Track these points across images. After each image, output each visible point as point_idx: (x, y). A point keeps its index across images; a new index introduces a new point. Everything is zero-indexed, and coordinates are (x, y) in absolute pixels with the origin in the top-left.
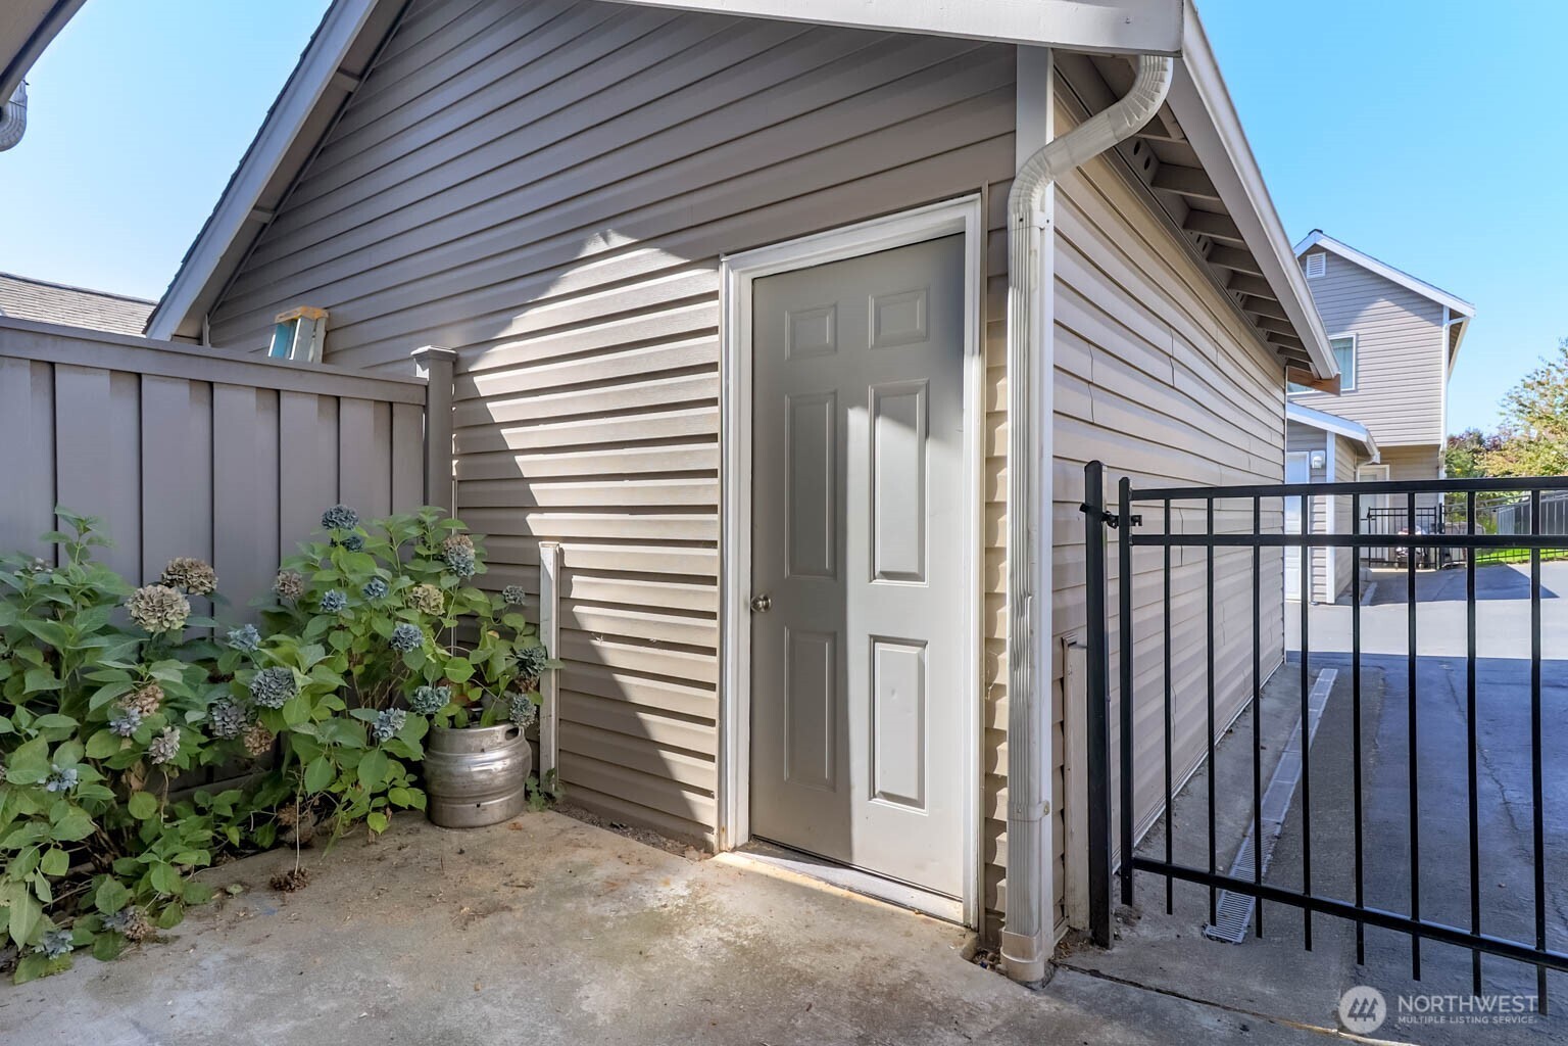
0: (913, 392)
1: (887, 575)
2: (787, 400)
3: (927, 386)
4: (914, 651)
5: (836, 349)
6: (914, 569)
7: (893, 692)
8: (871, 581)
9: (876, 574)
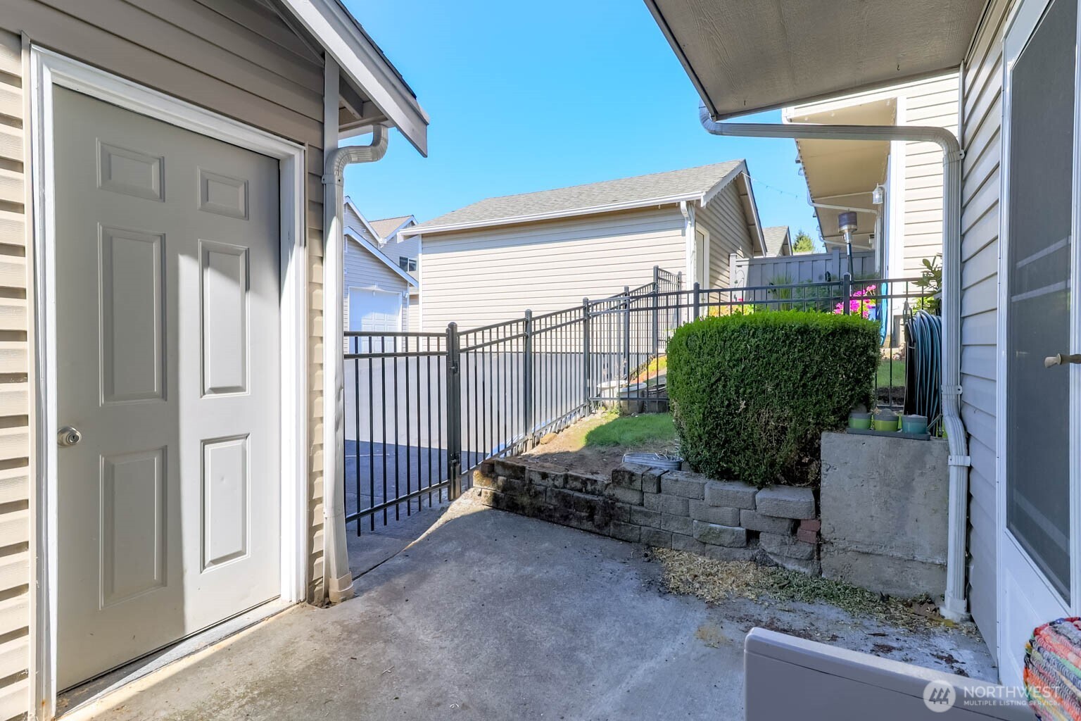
0: (237, 254)
1: (215, 390)
2: (100, 229)
3: (247, 252)
4: (239, 443)
5: (162, 196)
6: (238, 383)
7: (222, 479)
8: (201, 397)
9: (206, 391)
